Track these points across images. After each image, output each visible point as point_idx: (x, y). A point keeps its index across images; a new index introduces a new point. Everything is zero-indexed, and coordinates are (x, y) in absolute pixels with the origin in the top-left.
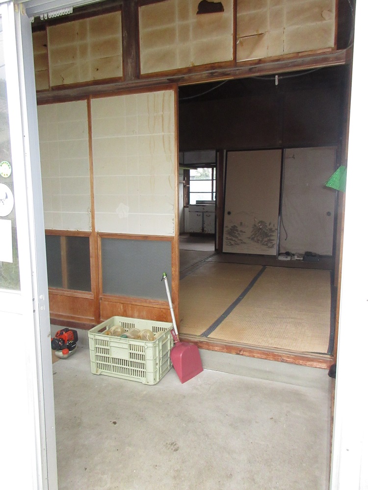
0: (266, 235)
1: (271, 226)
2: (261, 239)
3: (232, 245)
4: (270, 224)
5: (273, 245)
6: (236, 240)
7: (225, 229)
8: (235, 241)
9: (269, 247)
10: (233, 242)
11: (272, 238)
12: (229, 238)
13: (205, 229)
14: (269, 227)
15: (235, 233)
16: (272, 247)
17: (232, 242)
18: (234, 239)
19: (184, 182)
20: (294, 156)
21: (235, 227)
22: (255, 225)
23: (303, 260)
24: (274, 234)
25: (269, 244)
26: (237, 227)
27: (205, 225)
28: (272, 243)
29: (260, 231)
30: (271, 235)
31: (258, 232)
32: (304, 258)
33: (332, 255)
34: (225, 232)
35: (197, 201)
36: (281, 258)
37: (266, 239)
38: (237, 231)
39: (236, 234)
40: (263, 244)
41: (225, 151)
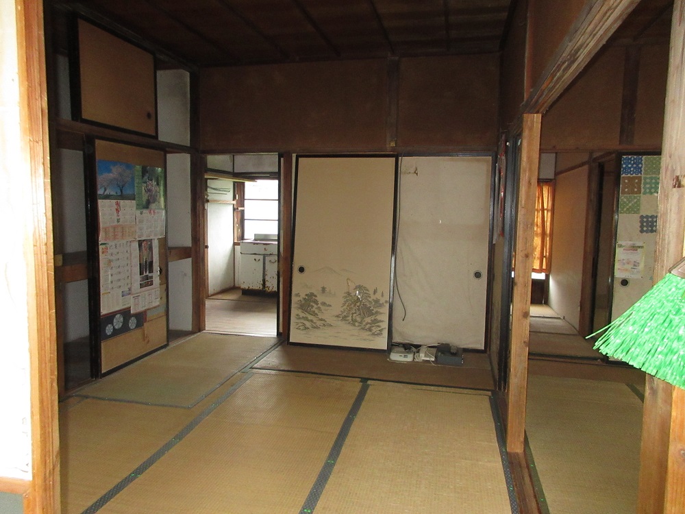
0: (370, 313)
1: (378, 296)
2: (359, 319)
3: (306, 328)
4: (375, 292)
5: (380, 331)
6: (315, 319)
7: (294, 299)
8: (312, 321)
9: (373, 334)
10: (308, 324)
11: (379, 318)
12: (302, 315)
13: (268, 284)
14: (373, 297)
15: (312, 307)
16: (380, 334)
17: (306, 323)
18: (310, 317)
19: (235, 202)
20: (416, 169)
21: (312, 294)
22: (349, 294)
23: (436, 361)
24: (381, 310)
25: (374, 329)
26: (316, 296)
27: (267, 278)
28: (379, 326)
29: (358, 304)
30: (377, 313)
31: (354, 306)
32: (436, 357)
33: (483, 348)
34: (293, 305)
35: (255, 235)
36: (396, 357)
37: (368, 320)
38: (316, 302)
39: (314, 309)
40: (363, 329)
41: (294, 156)
